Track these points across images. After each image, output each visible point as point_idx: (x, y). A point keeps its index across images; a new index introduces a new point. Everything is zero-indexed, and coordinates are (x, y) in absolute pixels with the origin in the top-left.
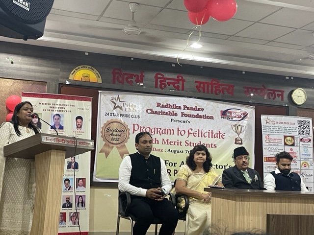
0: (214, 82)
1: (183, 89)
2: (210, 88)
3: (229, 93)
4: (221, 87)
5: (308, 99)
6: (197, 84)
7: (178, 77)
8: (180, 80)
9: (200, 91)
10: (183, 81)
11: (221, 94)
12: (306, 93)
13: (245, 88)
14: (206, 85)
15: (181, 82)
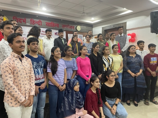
0: (52, 23)
1: (41, 25)
2: (51, 25)
3: (57, 27)
4: (55, 25)
5: (81, 29)
6: (46, 23)
7: (39, 21)
8: (40, 22)
9: (47, 26)
10: (41, 22)
11: (55, 27)
12: (81, 27)
13: (62, 25)
14: (49, 24)
15: (40, 23)
